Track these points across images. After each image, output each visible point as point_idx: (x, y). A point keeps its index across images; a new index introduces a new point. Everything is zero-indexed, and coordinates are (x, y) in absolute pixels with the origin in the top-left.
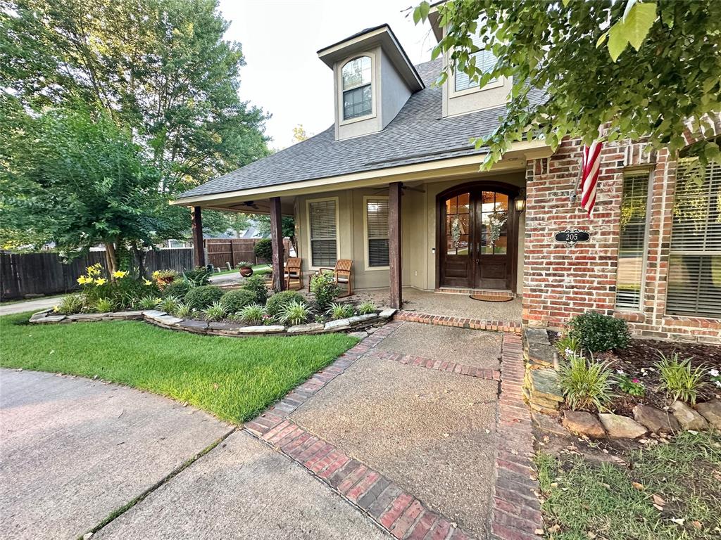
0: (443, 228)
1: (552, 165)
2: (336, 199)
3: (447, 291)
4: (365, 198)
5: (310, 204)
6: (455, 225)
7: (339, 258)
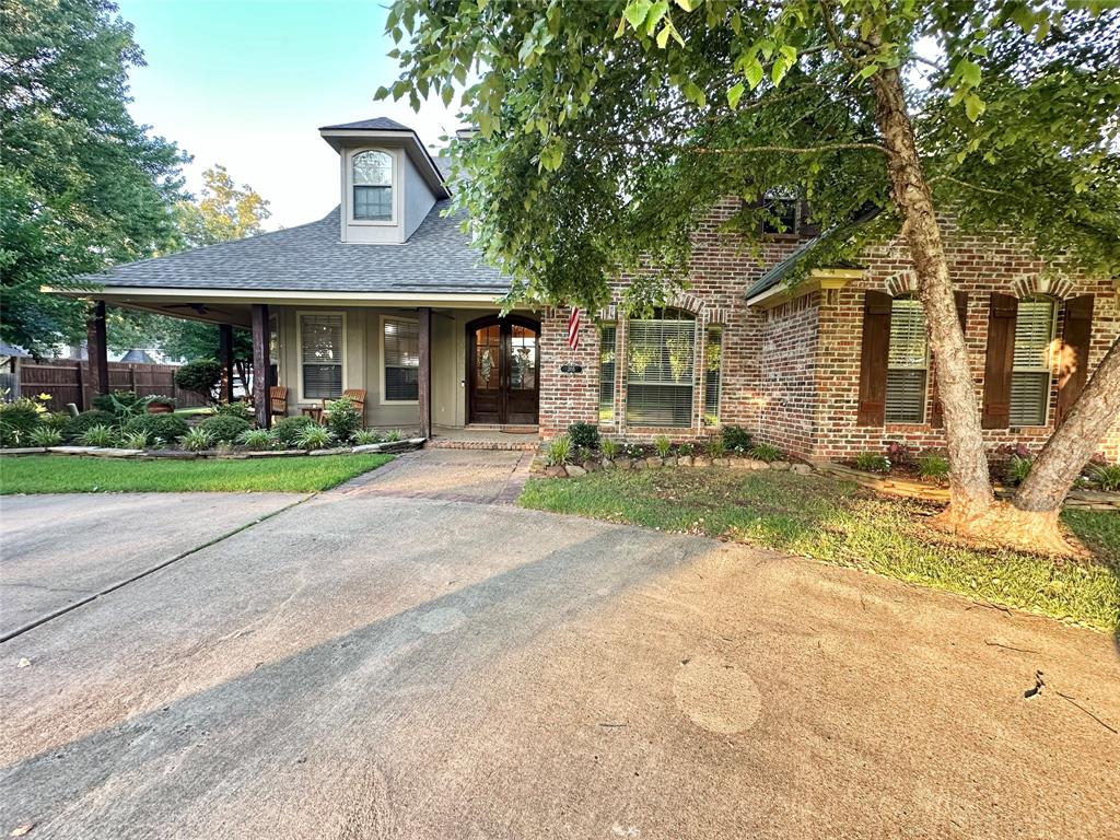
0: (473, 359)
1: (558, 312)
2: (344, 314)
3: (478, 427)
4: (382, 317)
5: (302, 317)
6: (485, 357)
7: (345, 387)
